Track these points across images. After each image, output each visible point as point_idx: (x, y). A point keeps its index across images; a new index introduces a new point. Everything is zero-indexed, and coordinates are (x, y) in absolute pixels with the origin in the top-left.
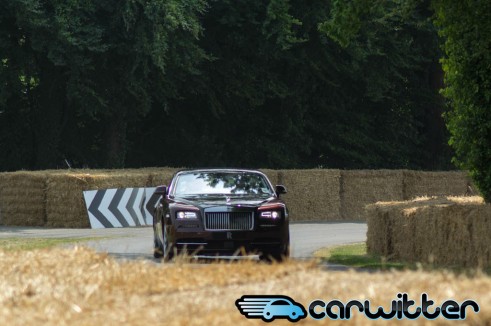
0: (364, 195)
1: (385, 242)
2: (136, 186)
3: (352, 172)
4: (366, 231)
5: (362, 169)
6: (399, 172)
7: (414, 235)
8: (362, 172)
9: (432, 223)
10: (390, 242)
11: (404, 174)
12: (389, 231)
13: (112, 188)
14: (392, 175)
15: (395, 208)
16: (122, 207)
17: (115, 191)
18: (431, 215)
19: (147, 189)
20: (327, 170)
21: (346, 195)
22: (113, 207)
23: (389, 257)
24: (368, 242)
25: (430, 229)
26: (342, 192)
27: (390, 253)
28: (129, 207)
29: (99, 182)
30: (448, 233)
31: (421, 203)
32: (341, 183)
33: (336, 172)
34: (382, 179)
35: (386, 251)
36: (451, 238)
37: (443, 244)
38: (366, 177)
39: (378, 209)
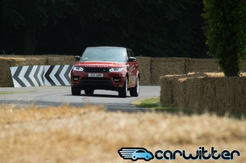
0: (163, 71)
1: (170, 96)
2: (39, 65)
3: (157, 59)
4: (160, 90)
5: (162, 57)
6: (183, 59)
7: (185, 93)
8: (163, 59)
9: (195, 87)
10: (172, 97)
11: (186, 60)
12: (172, 90)
13: (26, 65)
14: (179, 61)
15: (175, 78)
16: (31, 76)
17: (28, 67)
18: (194, 82)
19: (46, 66)
20: (143, 57)
21: (153, 71)
22: (26, 76)
23: (172, 105)
24: (161, 97)
25: (193, 90)
26: (151, 69)
27: (172, 103)
28: (35, 76)
29: (19, 62)
30: (203, 92)
31: (190, 76)
32: (151, 64)
33: (149, 59)
34: (173, 63)
35: (170, 102)
36: (204, 95)
37: (200, 98)
38: (165, 61)
39: (166, 78)
